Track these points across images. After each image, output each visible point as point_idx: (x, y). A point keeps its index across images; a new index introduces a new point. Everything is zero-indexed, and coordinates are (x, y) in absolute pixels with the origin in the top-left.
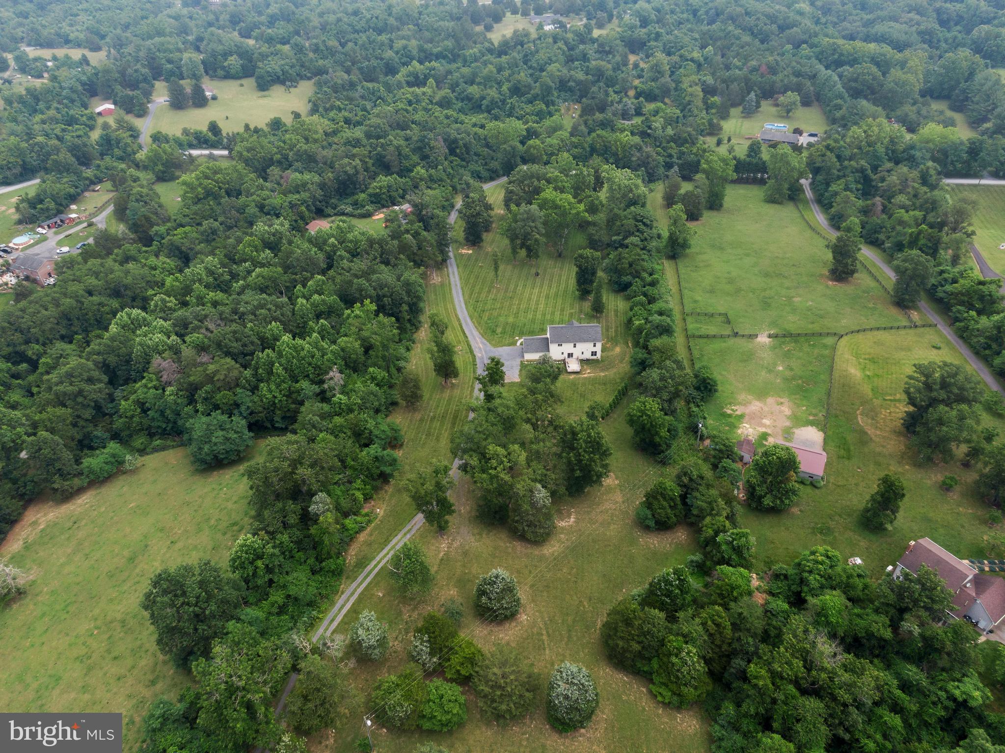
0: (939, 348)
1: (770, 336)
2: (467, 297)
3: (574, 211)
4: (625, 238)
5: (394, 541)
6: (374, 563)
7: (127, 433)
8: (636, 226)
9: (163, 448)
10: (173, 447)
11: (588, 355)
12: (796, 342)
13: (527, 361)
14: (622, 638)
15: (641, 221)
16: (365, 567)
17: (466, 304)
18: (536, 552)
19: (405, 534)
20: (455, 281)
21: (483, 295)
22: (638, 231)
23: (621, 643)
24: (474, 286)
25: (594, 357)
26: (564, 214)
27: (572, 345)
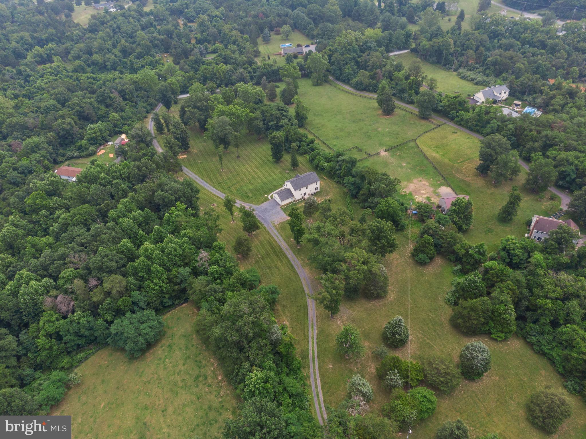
0: (456, 133)
1: (385, 151)
2: (211, 183)
3: (244, 114)
4: (278, 122)
5: (310, 335)
6: (310, 352)
7: (50, 360)
8: (281, 113)
9: (86, 358)
10: (93, 353)
11: (314, 191)
12: (399, 150)
13: (284, 206)
14: (475, 319)
15: (283, 110)
16: (308, 356)
17: (214, 187)
18: (387, 302)
19: (312, 327)
20: (193, 176)
21: (220, 178)
22: (283, 116)
23: (475, 322)
24: (208, 176)
25: (317, 191)
26: (238, 117)
27: (306, 188)
